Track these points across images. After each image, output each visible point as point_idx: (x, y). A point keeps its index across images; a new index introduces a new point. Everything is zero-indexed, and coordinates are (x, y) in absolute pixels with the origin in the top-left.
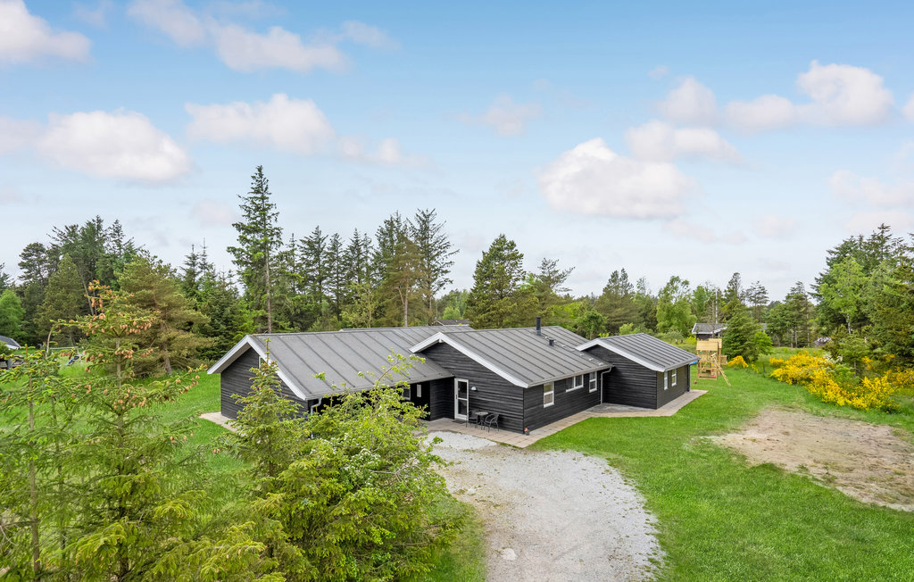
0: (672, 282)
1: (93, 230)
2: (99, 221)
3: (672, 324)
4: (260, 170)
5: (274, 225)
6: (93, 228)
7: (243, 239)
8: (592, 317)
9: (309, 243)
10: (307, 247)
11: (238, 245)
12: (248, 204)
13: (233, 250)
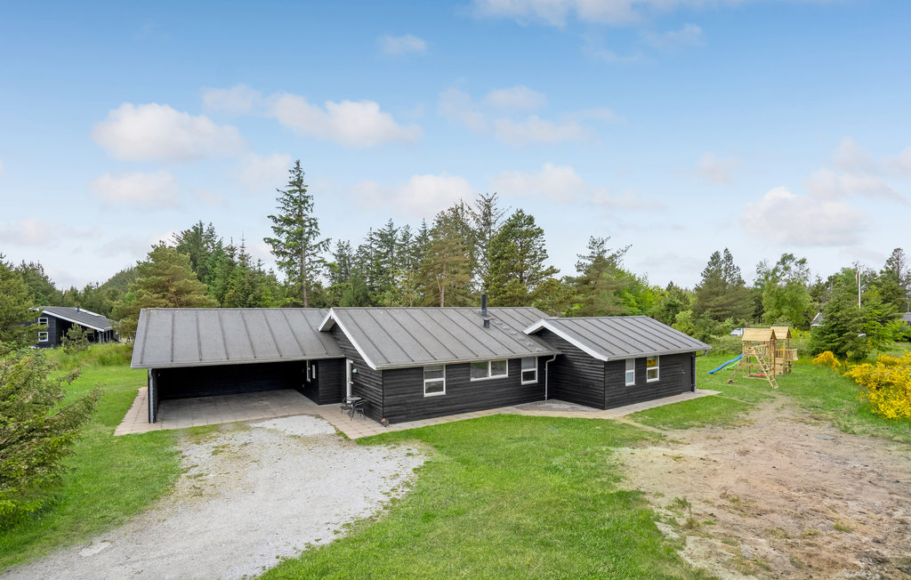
0: (783, 261)
1: (198, 231)
2: (201, 225)
3: (782, 314)
4: (298, 163)
5: (311, 215)
6: (197, 233)
7: (279, 231)
8: (669, 305)
9: (381, 235)
10: (380, 239)
11: (274, 236)
12: (286, 197)
13: (270, 241)
